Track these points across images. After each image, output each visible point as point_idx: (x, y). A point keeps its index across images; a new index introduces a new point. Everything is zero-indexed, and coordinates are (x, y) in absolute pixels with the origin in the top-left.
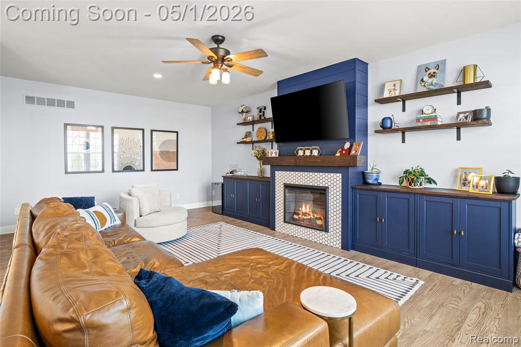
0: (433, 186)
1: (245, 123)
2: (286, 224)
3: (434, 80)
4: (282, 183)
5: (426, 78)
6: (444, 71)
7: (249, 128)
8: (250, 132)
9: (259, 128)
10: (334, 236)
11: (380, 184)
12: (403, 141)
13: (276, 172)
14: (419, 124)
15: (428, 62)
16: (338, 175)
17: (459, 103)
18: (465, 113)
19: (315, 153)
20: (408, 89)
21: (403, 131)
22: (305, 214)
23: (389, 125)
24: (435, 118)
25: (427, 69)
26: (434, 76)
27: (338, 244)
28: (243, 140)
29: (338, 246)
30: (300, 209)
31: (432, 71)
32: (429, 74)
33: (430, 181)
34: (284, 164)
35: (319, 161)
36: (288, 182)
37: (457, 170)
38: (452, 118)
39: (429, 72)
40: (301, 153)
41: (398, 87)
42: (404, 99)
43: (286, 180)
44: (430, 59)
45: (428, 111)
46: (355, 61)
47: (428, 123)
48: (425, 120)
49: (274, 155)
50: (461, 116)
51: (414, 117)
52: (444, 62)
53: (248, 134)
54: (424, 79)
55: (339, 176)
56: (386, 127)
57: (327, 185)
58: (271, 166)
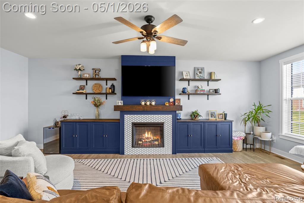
0: (201, 118)
1: (80, 79)
2: (134, 148)
3: (201, 75)
4: (130, 122)
5: (198, 73)
6: (204, 72)
7: (83, 83)
9: (95, 84)
10: (168, 148)
11: (181, 119)
12: (189, 99)
13: (125, 115)
14: (198, 93)
15: (198, 67)
16: (170, 115)
17: (208, 85)
18: (212, 90)
19: (153, 103)
21: (189, 95)
22: (148, 138)
23: (186, 91)
25: (198, 69)
26: (201, 73)
27: (170, 152)
28: (78, 91)
29: (170, 153)
30: (144, 135)
31: (200, 71)
32: (199, 72)
33: (200, 116)
34: (134, 110)
35: (161, 108)
36: (135, 122)
39: (199, 71)
40: (143, 103)
43: (134, 120)
44: (199, 65)
45: (200, 87)
46: (175, 57)
47: (202, 92)
48: (200, 91)
50: (211, 91)
52: (204, 68)
53: (82, 88)
54: (198, 74)
56: (184, 92)
57: (163, 122)
58: (120, 111)
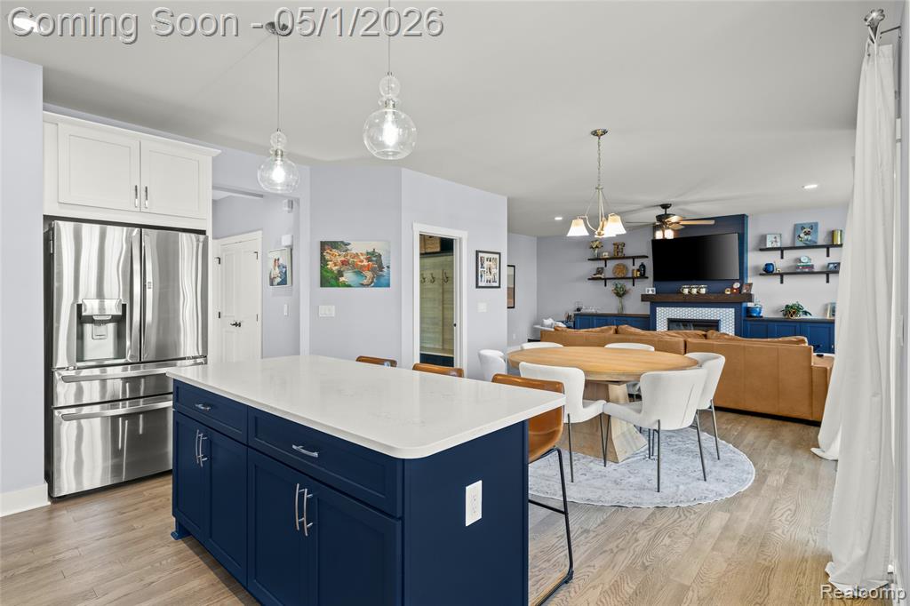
0: (808, 317)
1: (597, 259)
3: (809, 237)
4: (665, 318)
5: (802, 235)
6: (816, 231)
7: (601, 264)
8: (602, 268)
9: (617, 265)
11: (762, 316)
12: (782, 283)
13: (657, 308)
14: (799, 270)
15: (804, 222)
16: (730, 309)
17: (828, 255)
19: (703, 291)
20: (787, 242)
21: (782, 275)
23: (771, 270)
24: (812, 267)
25: (803, 228)
26: (809, 234)
28: (595, 276)
31: (807, 230)
32: (805, 232)
33: (806, 313)
34: (670, 300)
35: (713, 298)
36: (673, 317)
37: (827, 305)
38: (823, 267)
39: (804, 230)
40: (686, 291)
41: (778, 240)
42: (782, 249)
43: (670, 316)
44: (806, 219)
45: (804, 260)
46: (744, 215)
47: (807, 270)
48: (803, 267)
49: (651, 292)
50: (831, 266)
51: (792, 264)
52: (816, 224)
53: (600, 271)
55: (732, 311)
56: (768, 270)
57: (718, 319)
58: (651, 302)
